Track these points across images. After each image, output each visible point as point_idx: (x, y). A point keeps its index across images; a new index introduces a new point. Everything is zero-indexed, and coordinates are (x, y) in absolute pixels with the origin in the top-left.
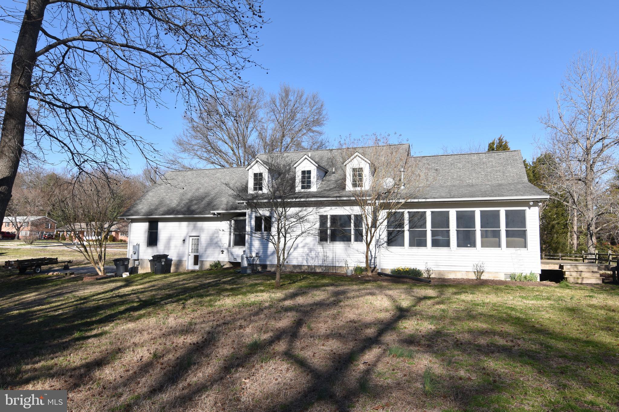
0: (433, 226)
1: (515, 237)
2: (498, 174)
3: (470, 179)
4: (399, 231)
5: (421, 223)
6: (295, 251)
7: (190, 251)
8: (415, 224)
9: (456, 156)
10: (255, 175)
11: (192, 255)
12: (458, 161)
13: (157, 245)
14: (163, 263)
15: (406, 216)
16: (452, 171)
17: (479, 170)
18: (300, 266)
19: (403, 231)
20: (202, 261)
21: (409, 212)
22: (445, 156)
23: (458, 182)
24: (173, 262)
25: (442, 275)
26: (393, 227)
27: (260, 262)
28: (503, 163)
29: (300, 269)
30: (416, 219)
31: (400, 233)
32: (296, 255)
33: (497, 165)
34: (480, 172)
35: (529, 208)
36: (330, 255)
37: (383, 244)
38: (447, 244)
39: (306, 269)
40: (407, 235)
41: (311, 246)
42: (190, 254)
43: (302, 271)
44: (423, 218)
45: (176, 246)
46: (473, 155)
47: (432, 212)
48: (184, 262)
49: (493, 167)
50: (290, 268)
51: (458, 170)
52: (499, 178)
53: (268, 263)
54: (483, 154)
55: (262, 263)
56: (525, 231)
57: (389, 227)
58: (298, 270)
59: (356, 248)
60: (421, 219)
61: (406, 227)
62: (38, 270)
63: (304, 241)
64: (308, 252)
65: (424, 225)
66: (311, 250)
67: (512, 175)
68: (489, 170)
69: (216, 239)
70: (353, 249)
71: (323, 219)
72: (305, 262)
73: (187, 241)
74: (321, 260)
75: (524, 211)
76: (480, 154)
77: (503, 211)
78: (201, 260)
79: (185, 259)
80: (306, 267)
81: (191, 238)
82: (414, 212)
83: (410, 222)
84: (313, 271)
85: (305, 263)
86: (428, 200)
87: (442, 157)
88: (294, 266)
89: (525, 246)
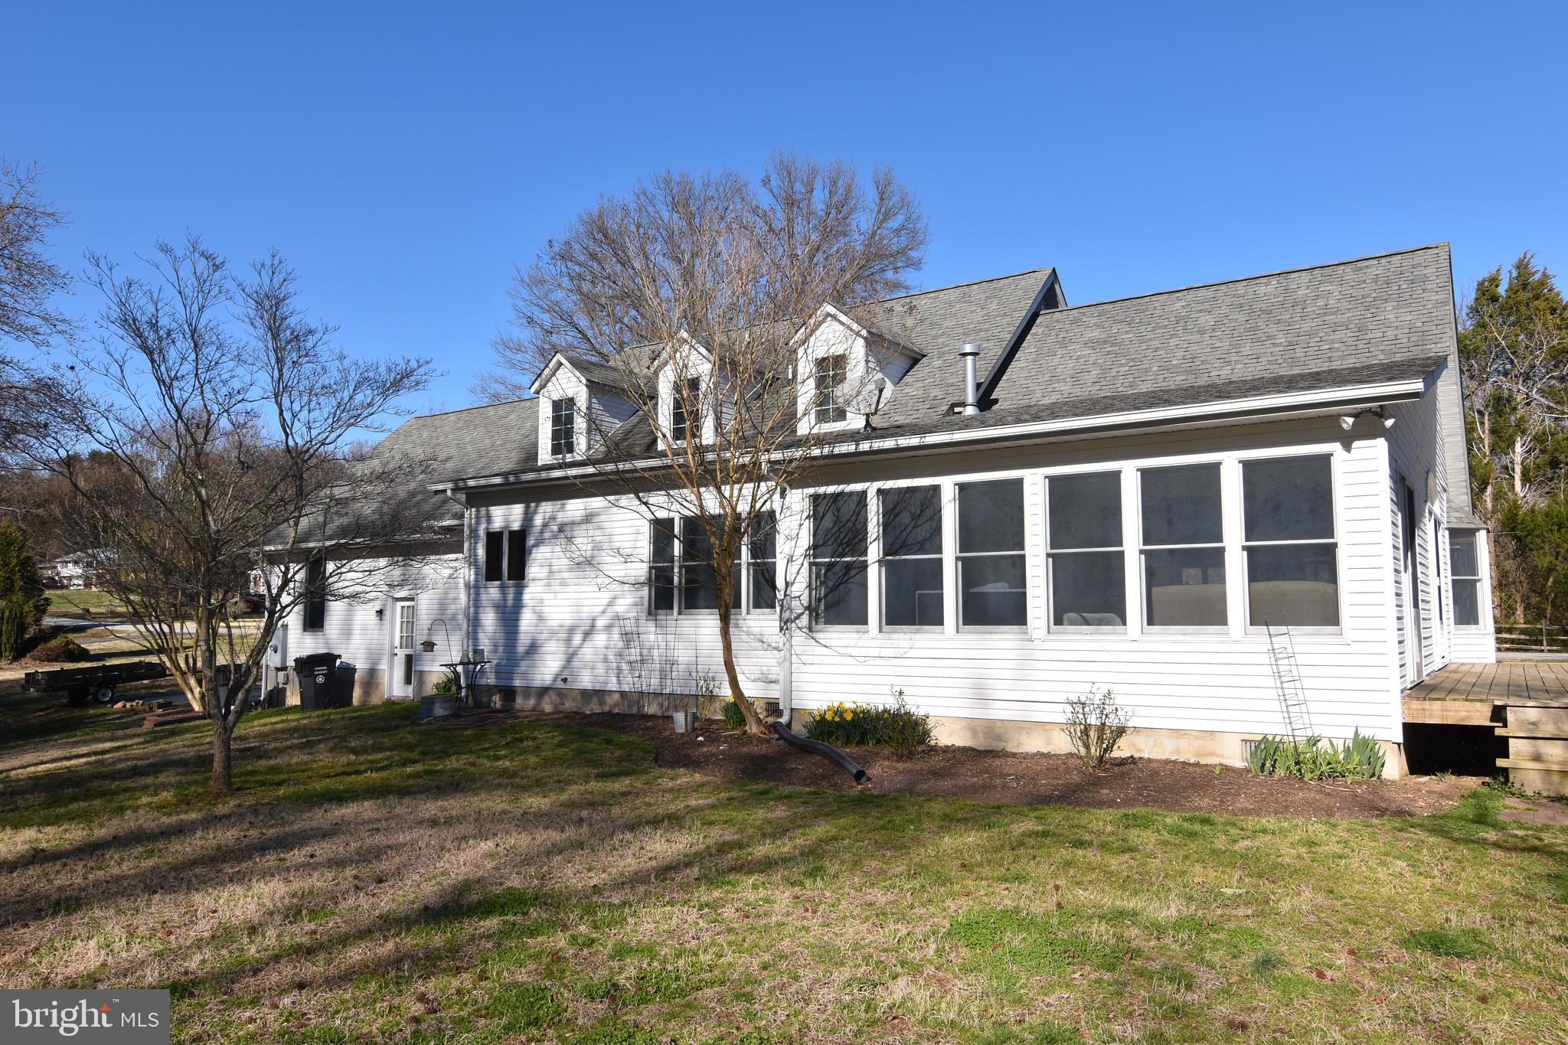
0: (966, 542)
1: (1284, 578)
2: (1338, 335)
3: (1228, 363)
4: (849, 566)
5: (922, 532)
6: (588, 644)
7: (397, 643)
8: (904, 534)
9: (1202, 293)
10: (557, 405)
11: (402, 653)
12: (1206, 306)
13: (322, 627)
14: (320, 680)
15: (874, 507)
16: (1173, 342)
17: (1272, 329)
18: (599, 694)
19: (864, 566)
20: (421, 673)
21: (880, 491)
22: (1165, 297)
23: (1178, 378)
24: (357, 676)
25: (999, 738)
26: (830, 549)
27: (497, 678)
28: (1369, 296)
29: (602, 703)
30: (905, 519)
31: (853, 573)
32: (588, 657)
33: (1344, 304)
34: (1269, 338)
35: (1347, 447)
36: (683, 655)
37: (799, 616)
38: (1014, 613)
39: (617, 705)
40: (874, 577)
41: (630, 626)
42: (396, 651)
43: (606, 709)
44: (928, 513)
45: (364, 629)
46: (1265, 280)
47: (963, 487)
48: (380, 674)
49: (1325, 314)
50: (574, 700)
51: (1196, 337)
52: (1338, 349)
53: (517, 683)
54: (1304, 274)
55: (502, 683)
56: (1329, 552)
57: (819, 551)
58: (593, 707)
59: (756, 630)
60: (924, 518)
61: (874, 552)
62: (105, 695)
63: (610, 609)
64: (620, 644)
65: (933, 541)
66: (628, 637)
67: (1390, 334)
68: (1306, 326)
69: (453, 607)
70: (748, 633)
71: (662, 530)
72: (614, 680)
73: (387, 614)
74: (657, 673)
75: (1325, 460)
76: (1293, 276)
77: (1231, 465)
78: (418, 668)
79: (383, 666)
80: (617, 696)
81: (400, 604)
82: (900, 490)
83: (887, 526)
84: (634, 711)
85: (613, 686)
86: (932, 439)
87: (1154, 298)
88: (586, 694)
89: (1331, 618)
